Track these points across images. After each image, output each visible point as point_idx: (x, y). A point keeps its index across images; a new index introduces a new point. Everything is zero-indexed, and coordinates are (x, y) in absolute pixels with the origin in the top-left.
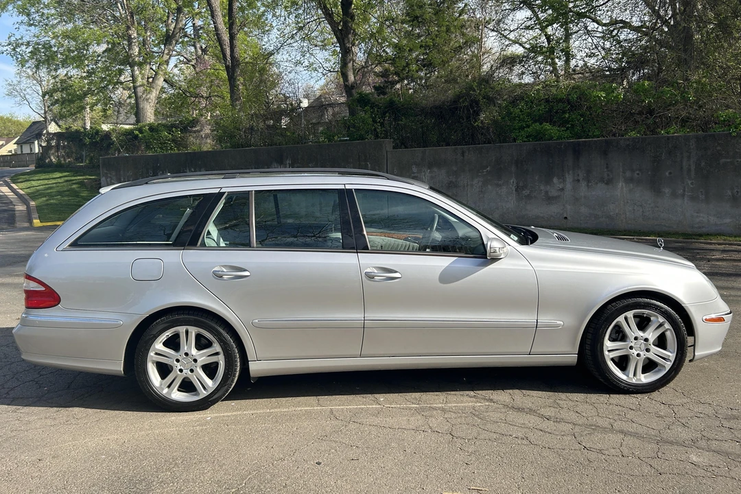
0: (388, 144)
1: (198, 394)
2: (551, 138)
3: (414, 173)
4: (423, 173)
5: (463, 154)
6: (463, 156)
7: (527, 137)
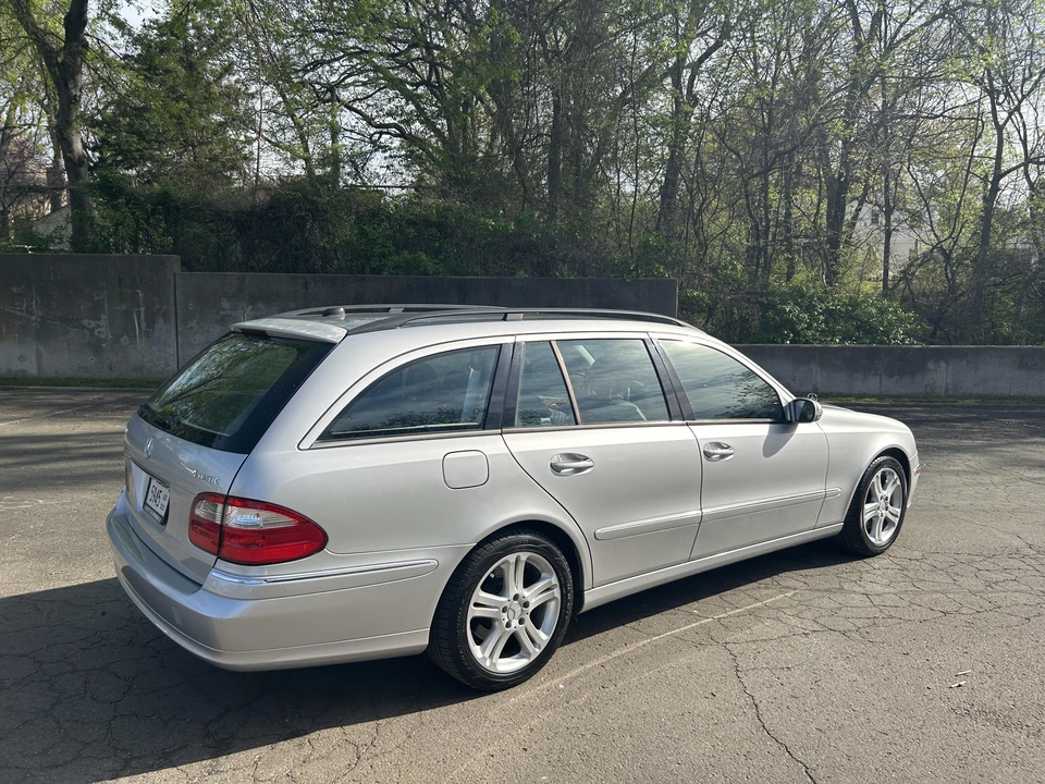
0: (174, 262)
1: (528, 655)
2: (425, 273)
3: (225, 310)
4: (241, 311)
5: (306, 285)
6: (306, 288)
7: (394, 268)
